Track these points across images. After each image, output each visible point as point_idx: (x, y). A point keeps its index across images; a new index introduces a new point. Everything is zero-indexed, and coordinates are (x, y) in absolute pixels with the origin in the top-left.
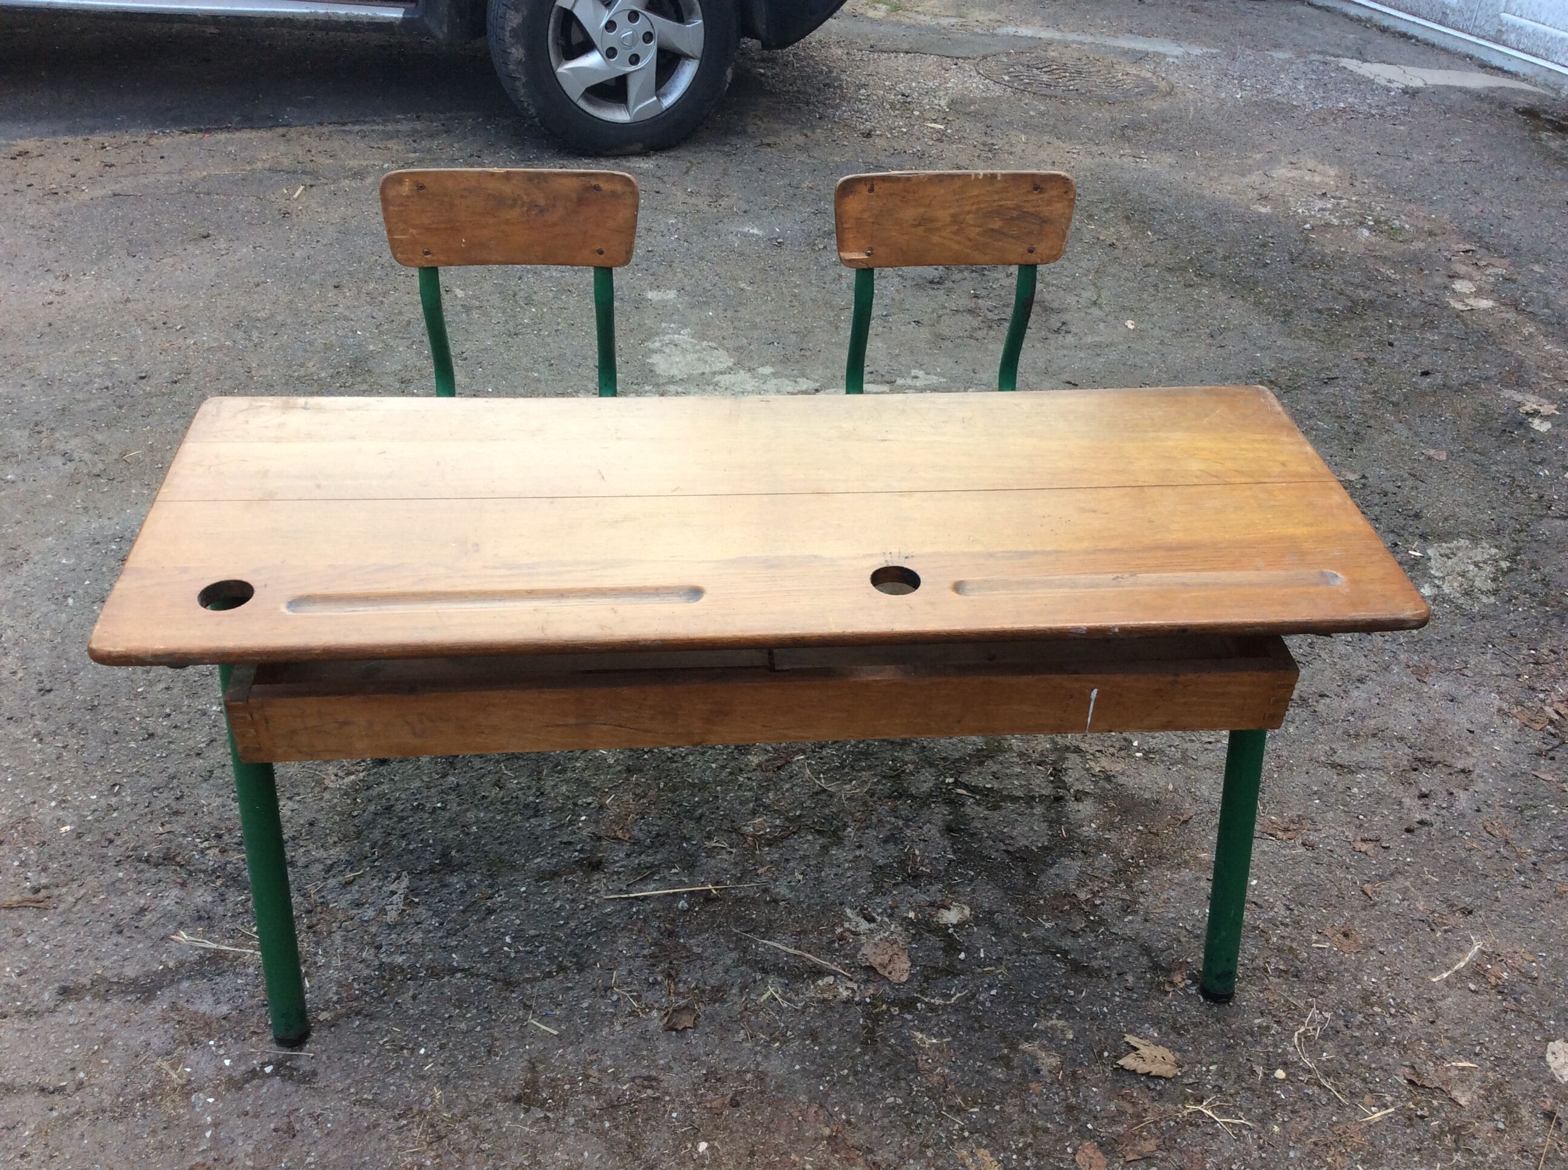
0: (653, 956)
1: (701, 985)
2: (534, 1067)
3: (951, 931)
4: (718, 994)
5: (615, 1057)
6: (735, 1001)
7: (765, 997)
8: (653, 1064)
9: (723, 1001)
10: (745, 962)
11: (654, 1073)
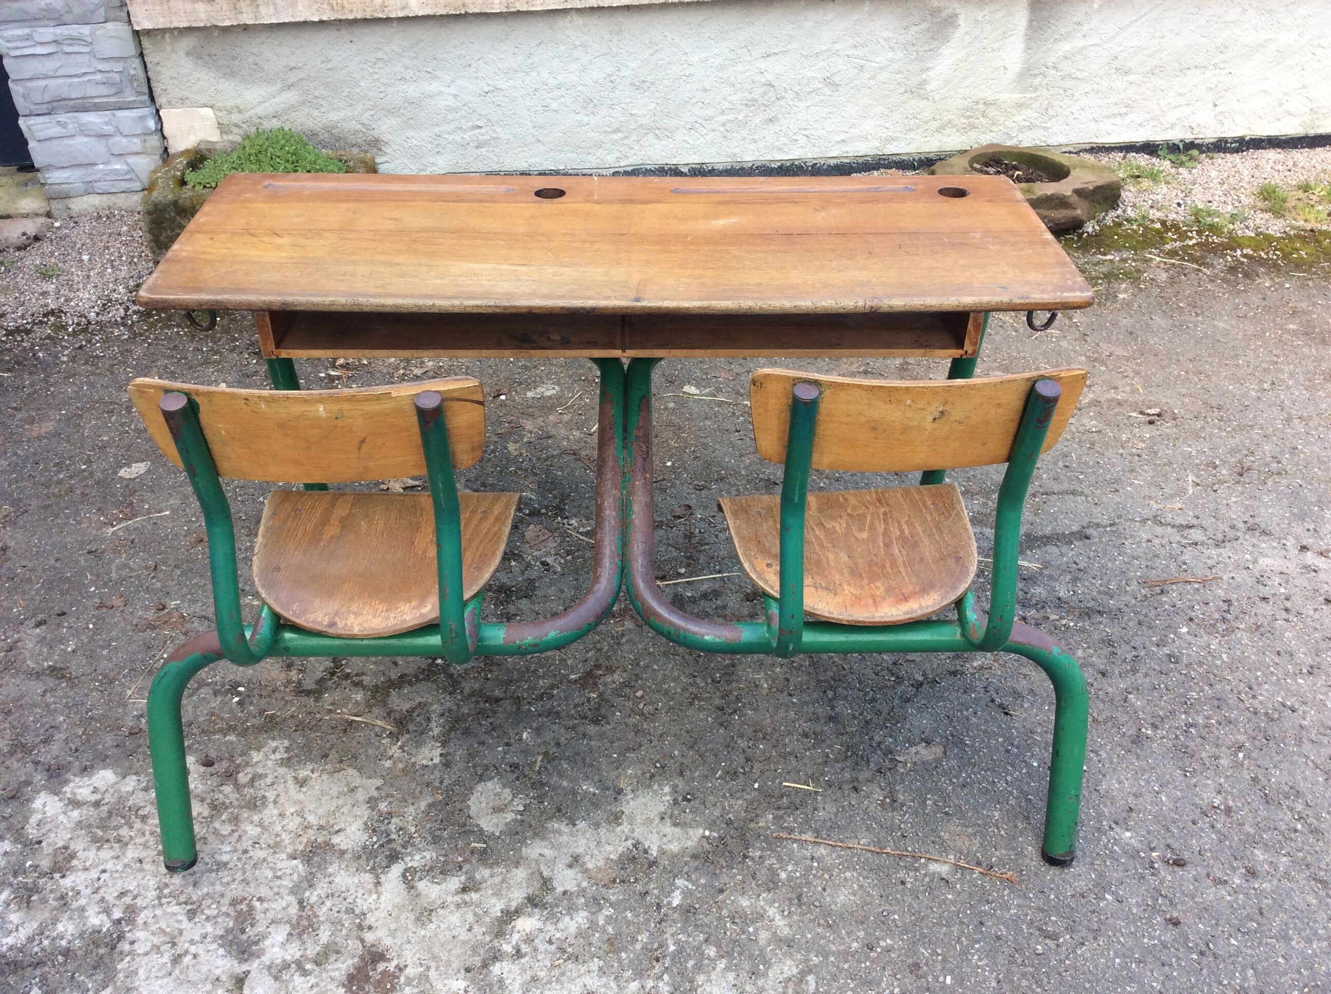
0: (702, 545)
8: (699, 496)
11: (698, 492)
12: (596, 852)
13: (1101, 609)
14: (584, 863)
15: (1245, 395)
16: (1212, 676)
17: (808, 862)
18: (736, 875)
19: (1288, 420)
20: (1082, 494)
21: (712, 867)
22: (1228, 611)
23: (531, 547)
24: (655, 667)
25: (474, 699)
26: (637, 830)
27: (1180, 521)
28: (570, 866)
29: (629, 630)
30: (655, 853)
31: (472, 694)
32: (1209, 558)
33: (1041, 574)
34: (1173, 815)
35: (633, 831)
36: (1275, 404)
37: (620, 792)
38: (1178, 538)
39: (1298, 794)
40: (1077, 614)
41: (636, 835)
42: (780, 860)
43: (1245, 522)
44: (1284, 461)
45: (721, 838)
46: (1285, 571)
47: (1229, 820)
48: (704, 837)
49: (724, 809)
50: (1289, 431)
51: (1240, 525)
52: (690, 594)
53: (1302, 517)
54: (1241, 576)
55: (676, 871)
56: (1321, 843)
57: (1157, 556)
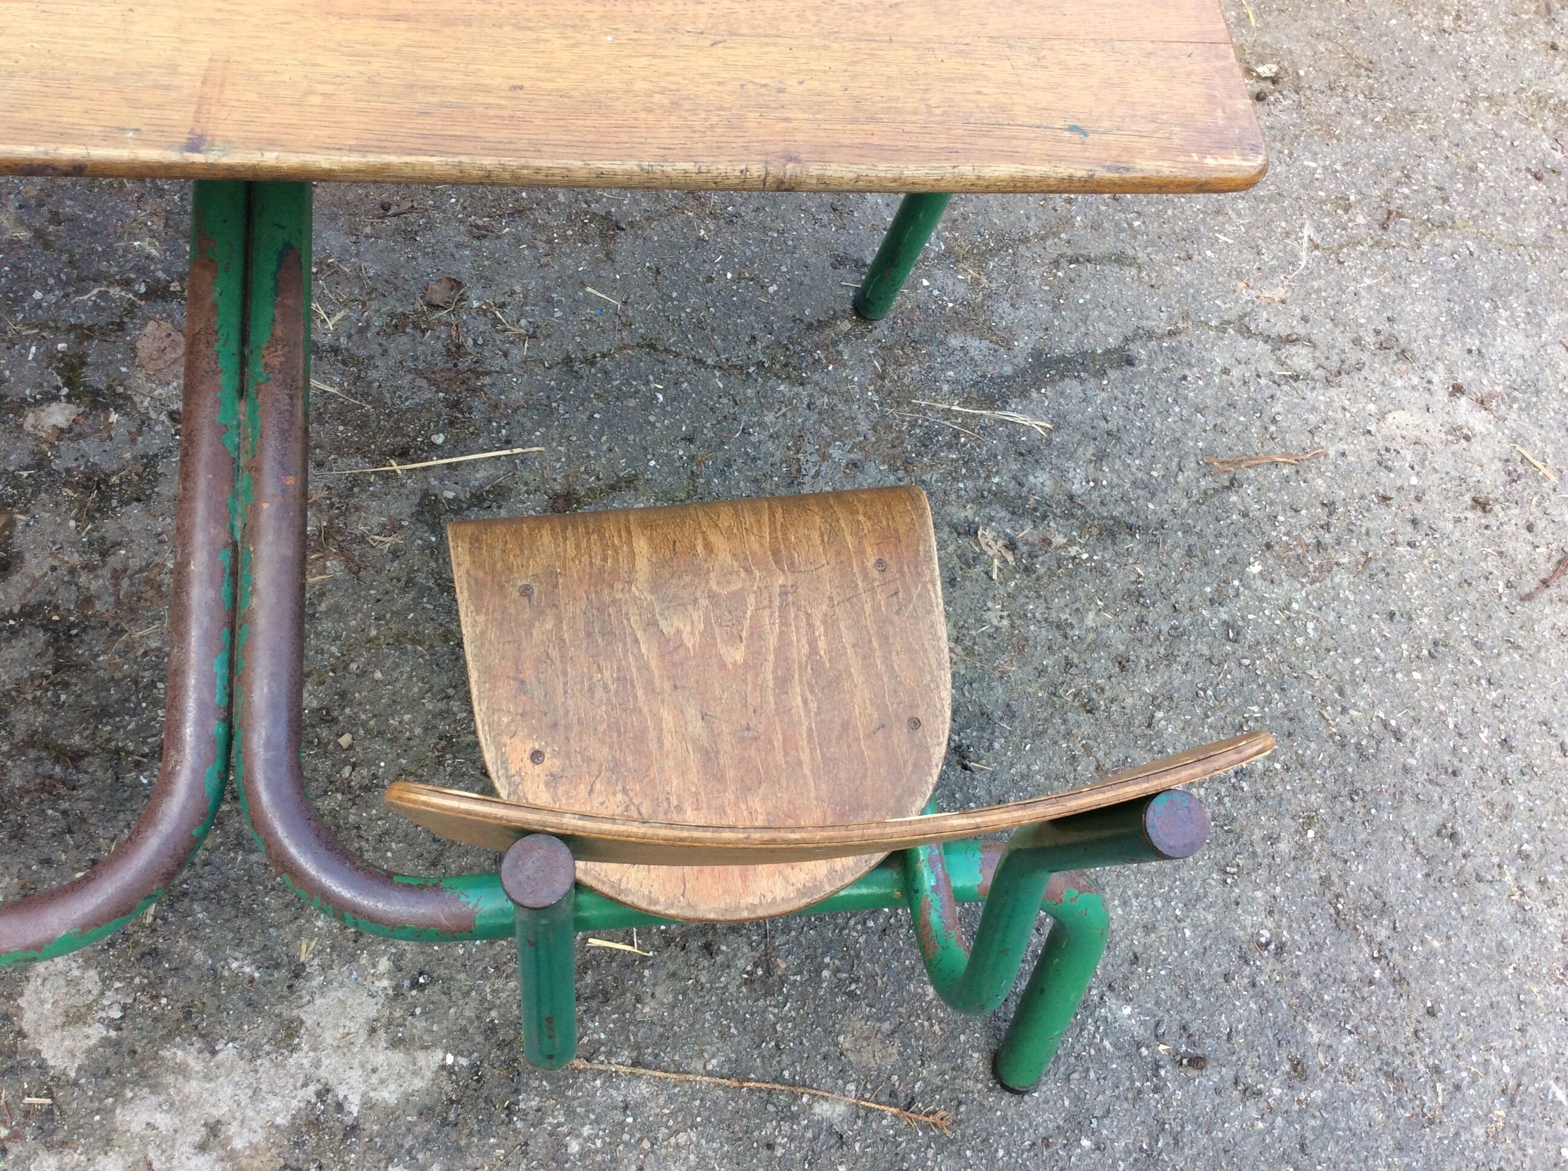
0: (478, 375)
1: (418, 334)
2: (607, 255)
3: (65, 391)
4: (398, 325)
5: (520, 257)
6: (377, 316)
7: (339, 316)
8: (477, 253)
9: (392, 315)
10: (358, 363)
11: (476, 243)
12: (250, 1113)
13: (1132, 520)
14: (229, 1139)
15: (1414, 40)
16: (1285, 669)
17: (618, 1116)
18: (494, 1147)
19: (1471, 101)
20: (1133, 262)
21: (454, 1136)
22: (1326, 527)
23: (149, 378)
24: (378, 675)
25: (33, 754)
26: (326, 1062)
27: (1281, 328)
28: (202, 1148)
29: (334, 580)
30: (355, 1110)
31: (30, 742)
32: (1314, 409)
33: (1049, 442)
34: (1196, 964)
35: (317, 1064)
36: (1454, 66)
37: (298, 972)
38: (1271, 366)
39: (1385, 909)
40: (1095, 531)
41: (322, 1072)
42: (570, 1113)
43: (1378, 332)
44: (1454, 198)
45: (474, 1068)
46: (1425, 438)
47: (1279, 967)
48: (443, 1067)
49: (483, 1000)
50: (1469, 127)
51: (1370, 339)
52: (450, 495)
53: (1463, 322)
54: (1358, 448)
55: (391, 1145)
56: (1403, 1002)
57: (1233, 405)
